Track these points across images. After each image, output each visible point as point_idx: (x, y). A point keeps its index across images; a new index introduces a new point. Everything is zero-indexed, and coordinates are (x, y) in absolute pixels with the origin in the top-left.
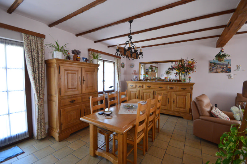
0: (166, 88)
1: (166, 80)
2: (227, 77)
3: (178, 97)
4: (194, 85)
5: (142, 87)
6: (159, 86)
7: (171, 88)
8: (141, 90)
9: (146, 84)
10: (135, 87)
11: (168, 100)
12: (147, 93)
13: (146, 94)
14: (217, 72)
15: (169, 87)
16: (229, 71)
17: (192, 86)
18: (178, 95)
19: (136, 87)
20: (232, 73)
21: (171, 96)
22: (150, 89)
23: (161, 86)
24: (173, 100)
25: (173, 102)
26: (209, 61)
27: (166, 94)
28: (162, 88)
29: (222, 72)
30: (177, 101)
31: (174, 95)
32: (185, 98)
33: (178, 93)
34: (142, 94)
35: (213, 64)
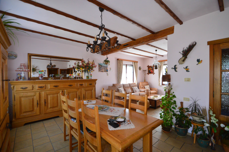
0: (77, 85)
1: (71, 77)
2: (106, 74)
3: (86, 93)
4: (97, 80)
5: (44, 88)
6: (69, 84)
7: (81, 85)
8: (43, 93)
9: (50, 83)
10: (31, 89)
11: (79, 97)
12: (53, 94)
13: (51, 96)
14: (102, 72)
15: (79, 84)
16: (107, 71)
17: (96, 81)
18: (87, 91)
19: (33, 90)
20: (109, 72)
21: (81, 93)
22: (57, 89)
23: (71, 84)
24: (83, 96)
25: (83, 97)
26: (98, 63)
27: (77, 92)
28: (72, 86)
29: (104, 71)
30: (86, 96)
31: (84, 90)
32: (92, 92)
33: (87, 89)
34: (45, 97)
35: (100, 66)
